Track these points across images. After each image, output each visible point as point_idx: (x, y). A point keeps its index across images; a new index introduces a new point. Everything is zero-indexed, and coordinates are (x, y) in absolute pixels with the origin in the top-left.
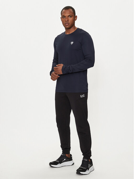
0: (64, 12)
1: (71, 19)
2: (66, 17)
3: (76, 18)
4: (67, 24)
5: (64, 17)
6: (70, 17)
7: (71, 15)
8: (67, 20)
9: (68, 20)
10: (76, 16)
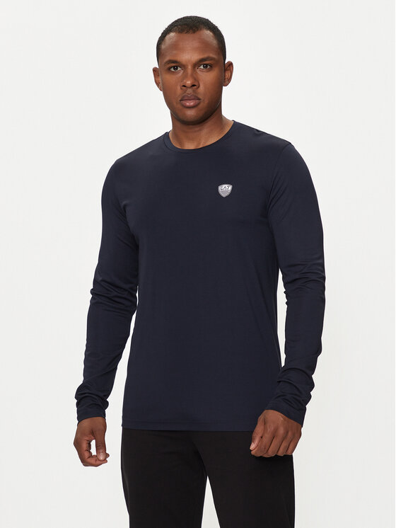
0: (175, 46)
1: (207, 77)
2: (184, 67)
3: (227, 74)
4: (191, 103)
5: (175, 68)
6: (206, 66)
7: (211, 59)
8: (189, 83)
9: (196, 79)
10: (231, 64)
